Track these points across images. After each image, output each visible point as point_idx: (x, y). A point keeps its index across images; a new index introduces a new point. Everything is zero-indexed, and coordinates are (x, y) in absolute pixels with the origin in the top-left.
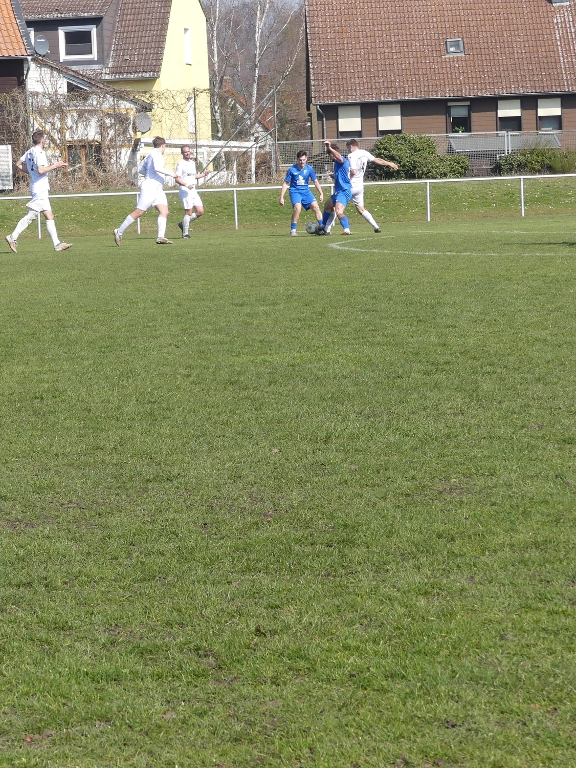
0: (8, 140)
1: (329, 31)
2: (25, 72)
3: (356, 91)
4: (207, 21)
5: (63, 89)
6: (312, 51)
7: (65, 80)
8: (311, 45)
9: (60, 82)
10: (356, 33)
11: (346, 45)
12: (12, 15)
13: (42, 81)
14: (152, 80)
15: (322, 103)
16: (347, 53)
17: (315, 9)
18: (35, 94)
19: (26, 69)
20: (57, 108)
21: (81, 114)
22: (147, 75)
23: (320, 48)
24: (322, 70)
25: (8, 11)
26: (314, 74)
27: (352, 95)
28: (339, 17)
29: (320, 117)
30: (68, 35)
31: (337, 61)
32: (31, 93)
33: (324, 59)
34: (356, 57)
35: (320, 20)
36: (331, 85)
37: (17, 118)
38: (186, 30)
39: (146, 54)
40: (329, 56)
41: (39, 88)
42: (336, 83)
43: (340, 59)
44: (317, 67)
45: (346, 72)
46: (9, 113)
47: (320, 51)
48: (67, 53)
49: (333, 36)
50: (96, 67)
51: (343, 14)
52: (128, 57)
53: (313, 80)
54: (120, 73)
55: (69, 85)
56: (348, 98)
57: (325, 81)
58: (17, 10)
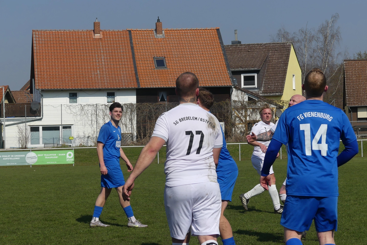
0: (224, 120)
1: (354, 76)
2: (231, 92)
3: (365, 101)
4: (302, 72)
5: (246, 99)
6: (347, 85)
7: (247, 96)
8: (346, 82)
9: (245, 97)
10: (365, 77)
11: (361, 82)
12: (226, 69)
13: (237, 96)
14: (280, 96)
15: (351, 106)
16: (361, 86)
17: (348, 67)
18: (235, 101)
19: (231, 91)
20: (244, 107)
21: (254, 110)
22: (278, 94)
23: (350, 84)
24: (351, 92)
25: (224, 67)
26: (347, 94)
27: (364, 103)
28: (358, 70)
29: (350, 112)
30: (245, 77)
31: (357, 89)
32: (233, 101)
33: (352, 88)
34: (365, 87)
35: (350, 72)
36: (355, 99)
37: (228, 111)
38: (293, 76)
39: (277, 85)
40: (354, 87)
41: (236, 99)
42: (357, 98)
43: (358, 88)
44: (349, 91)
45: (361, 93)
46: (225, 109)
47: (350, 85)
48: (245, 85)
49: (356, 79)
50: (256, 90)
51: (360, 69)
52: (269, 87)
53: (347, 97)
54: (266, 93)
55: (249, 97)
56: (362, 104)
57: (352, 97)
58: (228, 67)
